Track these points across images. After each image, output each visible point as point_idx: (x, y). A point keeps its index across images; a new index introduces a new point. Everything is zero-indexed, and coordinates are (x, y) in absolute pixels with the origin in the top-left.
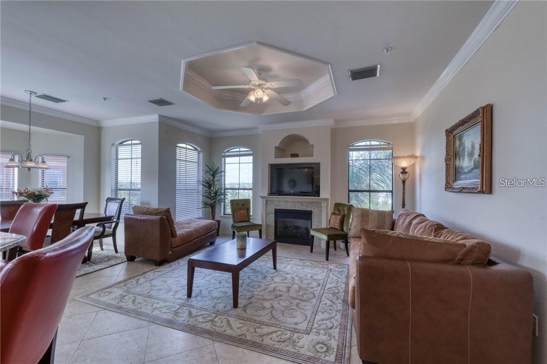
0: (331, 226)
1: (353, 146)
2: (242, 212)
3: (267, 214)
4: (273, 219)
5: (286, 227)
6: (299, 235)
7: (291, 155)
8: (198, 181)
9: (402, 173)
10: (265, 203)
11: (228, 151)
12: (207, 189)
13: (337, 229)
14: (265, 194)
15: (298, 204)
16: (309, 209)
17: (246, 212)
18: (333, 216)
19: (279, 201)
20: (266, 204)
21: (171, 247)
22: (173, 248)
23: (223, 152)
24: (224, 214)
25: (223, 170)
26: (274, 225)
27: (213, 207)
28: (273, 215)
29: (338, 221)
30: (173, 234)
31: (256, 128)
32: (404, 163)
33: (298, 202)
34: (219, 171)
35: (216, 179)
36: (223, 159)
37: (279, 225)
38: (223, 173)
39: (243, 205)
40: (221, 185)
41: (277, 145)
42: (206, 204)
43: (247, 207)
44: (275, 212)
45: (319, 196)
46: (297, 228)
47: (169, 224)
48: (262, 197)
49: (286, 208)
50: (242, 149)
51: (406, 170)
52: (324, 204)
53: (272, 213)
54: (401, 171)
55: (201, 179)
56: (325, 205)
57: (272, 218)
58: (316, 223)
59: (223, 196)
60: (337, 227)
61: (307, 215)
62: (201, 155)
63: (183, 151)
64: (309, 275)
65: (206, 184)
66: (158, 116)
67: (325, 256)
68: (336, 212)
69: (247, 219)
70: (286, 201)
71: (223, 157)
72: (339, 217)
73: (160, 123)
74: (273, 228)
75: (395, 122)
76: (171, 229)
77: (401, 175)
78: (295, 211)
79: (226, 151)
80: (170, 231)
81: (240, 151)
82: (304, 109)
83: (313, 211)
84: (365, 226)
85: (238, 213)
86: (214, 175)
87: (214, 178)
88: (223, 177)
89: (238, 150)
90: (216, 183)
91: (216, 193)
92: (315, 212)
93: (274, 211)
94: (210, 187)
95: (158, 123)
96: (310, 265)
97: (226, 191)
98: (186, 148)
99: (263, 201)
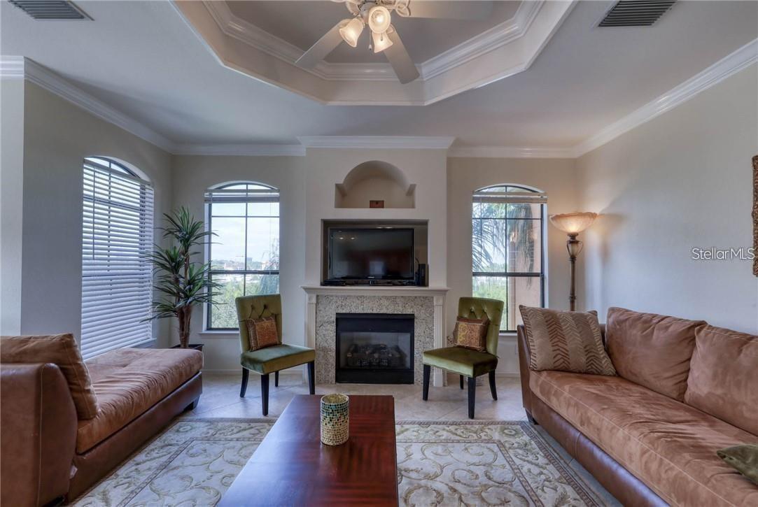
0: (459, 343)
1: (479, 192)
2: (266, 324)
3: (319, 326)
4: (333, 334)
5: (356, 349)
6: (385, 363)
7: (371, 202)
8: (143, 254)
9: (571, 242)
10: (314, 301)
11: (220, 188)
12: (166, 272)
13: (474, 350)
14: (315, 281)
15: (386, 303)
16: (409, 311)
17: (274, 323)
18: (463, 324)
19: (346, 298)
20: (317, 303)
21: (78, 454)
22: (84, 454)
23: (207, 191)
24: (209, 328)
25: (206, 230)
26: (333, 347)
27: (184, 315)
28: (333, 328)
29: (477, 334)
30: (85, 411)
31: (292, 142)
32: (573, 227)
33: (387, 298)
34: (198, 232)
35: (192, 249)
36: (207, 205)
37: (343, 347)
38: (206, 237)
39: (265, 307)
40: (202, 263)
41: (341, 181)
42: (164, 311)
43: (275, 313)
44: (337, 319)
45: (427, 285)
46: (378, 348)
47: (70, 383)
48: (308, 290)
49: (360, 311)
50: (250, 187)
51: (577, 238)
52: (437, 301)
53: (329, 323)
54: (569, 238)
55: (150, 248)
56: (441, 302)
57: (330, 331)
58: (422, 339)
59: (205, 290)
60: (476, 344)
61: (405, 323)
62: (150, 193)
63: (103, 177)
64: (480, 471)
65: (163, 262)
66: (23, 63)
67: (465, 409)
68: (466, 316)
69: (276, 340)
70: (361, 297)
71: (207, 200)
72: (478, 327)
73: (29, 85)
74: (334, 354)
75: (528, 155)
76: (74, 398)
77: (570, 246)
78: (380, 317)
79: (213, 188)
80: (72, 403)
81: (247, 191)
82: (426, 104)
83: (416, 315)
84: (560, 344)
85: (257, 328)
86: (186, 242)
87: (187, 248)
88: (206, 246)
89: (244, 187)
90: (192, 259)
91: (191, 282)
92: (420, 315)
93: (334, 318)
94: (175, 269)
95: (23, 82)
96: (454, 437)
97: (214, 277)
98: (109, 170)
99: (310, 299)
